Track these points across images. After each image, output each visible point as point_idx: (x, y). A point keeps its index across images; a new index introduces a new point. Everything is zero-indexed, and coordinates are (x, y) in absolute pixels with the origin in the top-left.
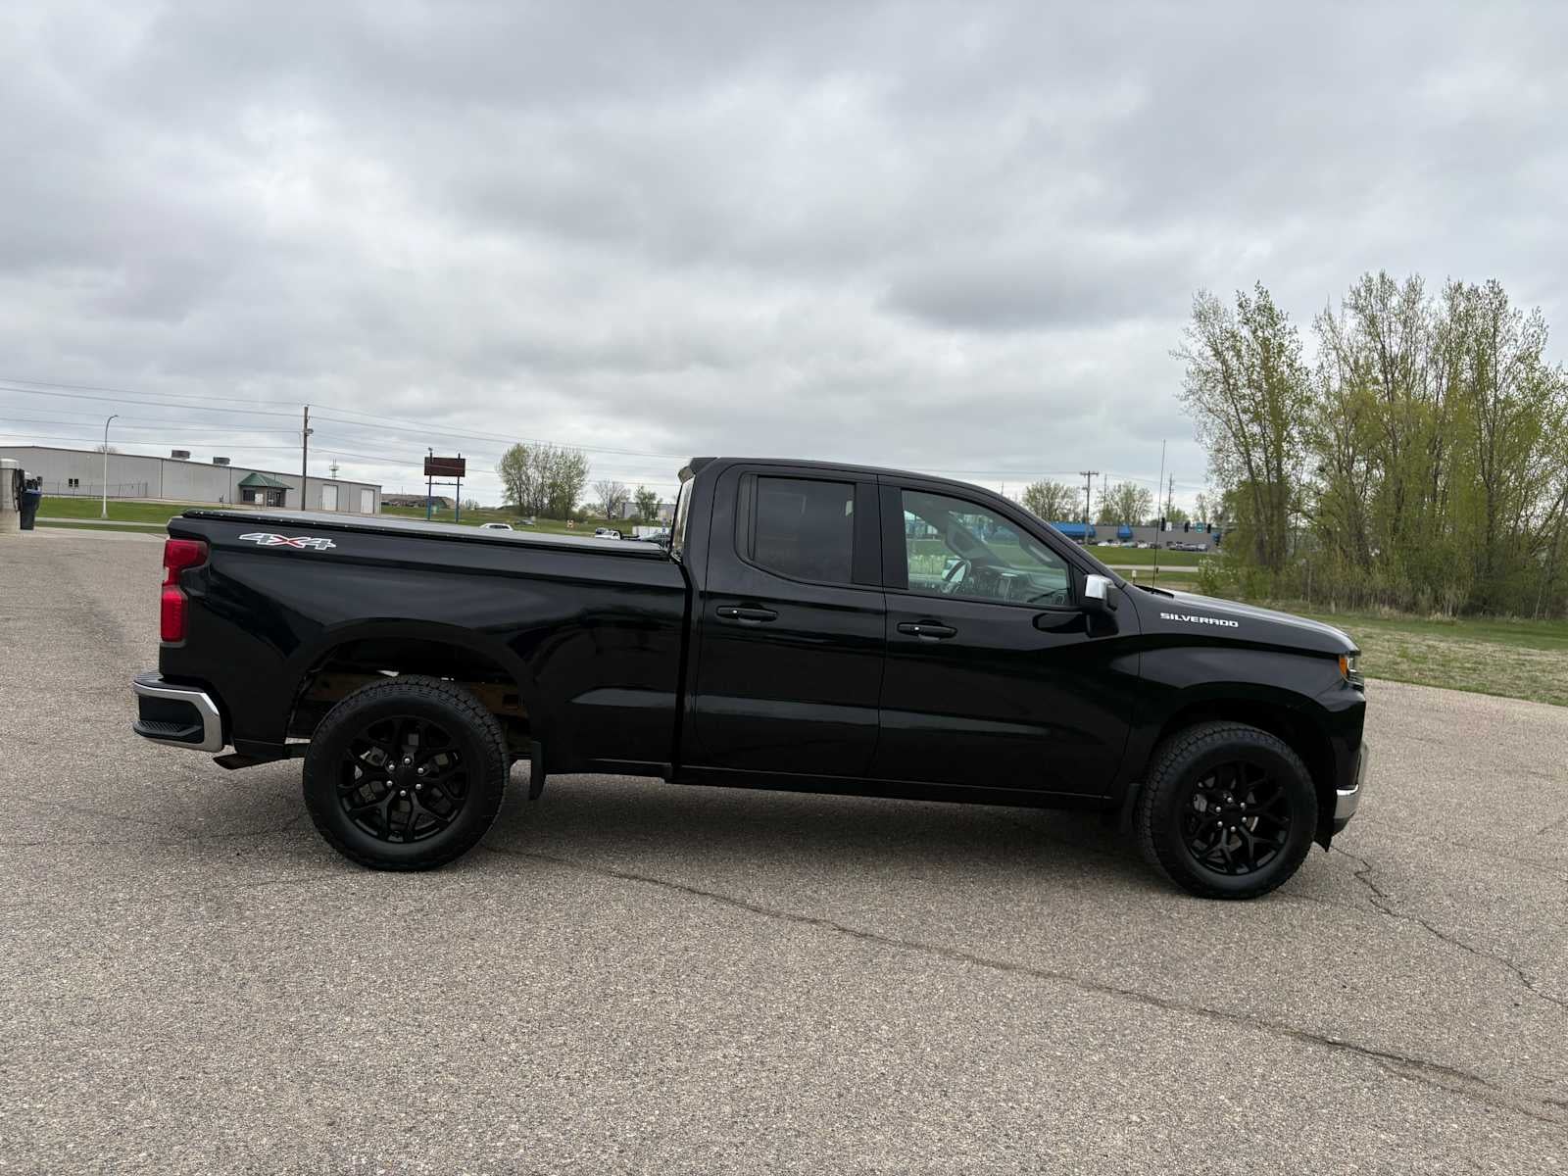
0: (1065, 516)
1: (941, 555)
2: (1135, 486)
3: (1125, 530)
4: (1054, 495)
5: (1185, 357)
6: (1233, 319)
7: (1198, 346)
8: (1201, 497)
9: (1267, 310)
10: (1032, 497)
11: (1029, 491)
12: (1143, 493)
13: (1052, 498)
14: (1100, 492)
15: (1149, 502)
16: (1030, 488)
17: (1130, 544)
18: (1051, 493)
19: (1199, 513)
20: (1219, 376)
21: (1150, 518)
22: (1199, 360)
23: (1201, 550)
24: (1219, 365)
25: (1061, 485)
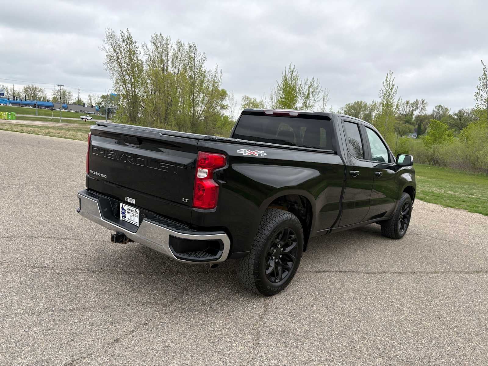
0: (40, 99)
1: (5, 112)
2: (66, 90)
3: (65, 106)
4: (36, 90)
5: (104, 50)
6: (119, 40)
7: (108, 47)
8: (90, 96)
9: (130, 38)
10: (26, 91)
11: (25, 88)
12: (69, 93)
13: (34, 92)
14: (53, 91)
15: (72, 96)
16: (25, 87)
17: (68, 110)
18: (34, 90)
19: (89, 101)
20: (115, 58)
21: (72, 101)
22: (108, 52)
23: (92, 114)
24: (115, 54)
25: (38, 87)
